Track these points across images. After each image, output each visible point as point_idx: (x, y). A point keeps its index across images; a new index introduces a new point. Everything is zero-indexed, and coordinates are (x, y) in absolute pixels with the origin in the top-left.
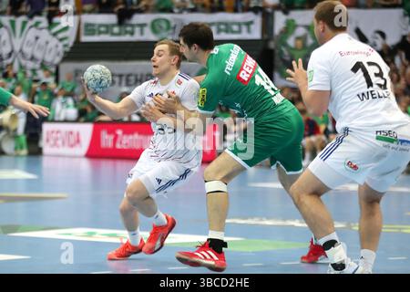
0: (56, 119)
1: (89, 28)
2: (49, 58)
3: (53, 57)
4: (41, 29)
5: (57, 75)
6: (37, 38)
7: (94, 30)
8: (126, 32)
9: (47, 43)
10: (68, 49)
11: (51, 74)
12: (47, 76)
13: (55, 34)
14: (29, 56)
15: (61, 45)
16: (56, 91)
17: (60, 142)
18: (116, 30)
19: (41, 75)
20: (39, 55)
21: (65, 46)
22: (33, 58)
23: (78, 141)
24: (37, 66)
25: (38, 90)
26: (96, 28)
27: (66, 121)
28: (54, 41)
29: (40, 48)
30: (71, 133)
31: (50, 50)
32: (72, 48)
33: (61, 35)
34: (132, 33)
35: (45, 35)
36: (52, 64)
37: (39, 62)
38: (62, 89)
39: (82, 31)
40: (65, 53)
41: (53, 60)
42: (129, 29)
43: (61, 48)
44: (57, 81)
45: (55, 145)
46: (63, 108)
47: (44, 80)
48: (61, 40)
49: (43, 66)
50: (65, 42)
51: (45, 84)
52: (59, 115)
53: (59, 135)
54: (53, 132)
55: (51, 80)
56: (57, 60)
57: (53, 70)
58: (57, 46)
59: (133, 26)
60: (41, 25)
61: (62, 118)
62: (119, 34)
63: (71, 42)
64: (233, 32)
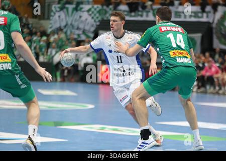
4: (83, 12)
6: (80, 17)
8: (139, 15)
9: (86, 19)
10: (98, 23)
14: (76, 27)
19: (83, 37)
22: (78, 28)
31: (88, 24)
34: (142, 16)
36: (89, 31)
40: (97, 25)
41: (90, 29)
49: (84, 32)
60: (83, 10)
64: (199, 17)
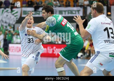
0: (14, 43)
1: (25, 12)
2: (11, 22)
3: (13, 22)
4: (9, 13)
5: (14, 28)
6: (7, 16)
7: (26, 13)
8: (37, 14)
9: (11, 17)
11: (12, 27)
12: (10, 28)
13: (13, 14)
15: (15, 18)
16: (14, 33)
17: (14, 51)
18: (34, 13)
19: (8, 28)
20: (8, 21)
21: (17, 18)
22: (6, 22)
23: (20, 50)
24: (7, 25)
25: (8, 33)
26: (27, 12)
27: (17, 43)
28: (13, 17)
29: (8, 19)
30: (18, 47)
31: (12, 20)
32: (19, 19)
33: (15, 15)
34: (39, 14)
35: (10, 15)
36: (12, 24)
37: (8, 24)
38: (16, 33)
39: (22, 13)
40: (17, 21)
42: (38, 12)
43: (15, 19)
44: (14, 30)
45: (12, 51)
46: (16, 39)
47: (10, 30)
48: (15, 16)
49: (9, 25)
50: (17, 17)
51: (10, 31)
52: (15, 41)
53: (14, 48)
54: (12, 47)
55: (12, 30)
56: (14, 23)
57: (13, 26)
58: (14, 18)
59: (39, 12)
60: (8, 11)
61: (16, 42)
62: (35, 14)
63: (18, 17)
